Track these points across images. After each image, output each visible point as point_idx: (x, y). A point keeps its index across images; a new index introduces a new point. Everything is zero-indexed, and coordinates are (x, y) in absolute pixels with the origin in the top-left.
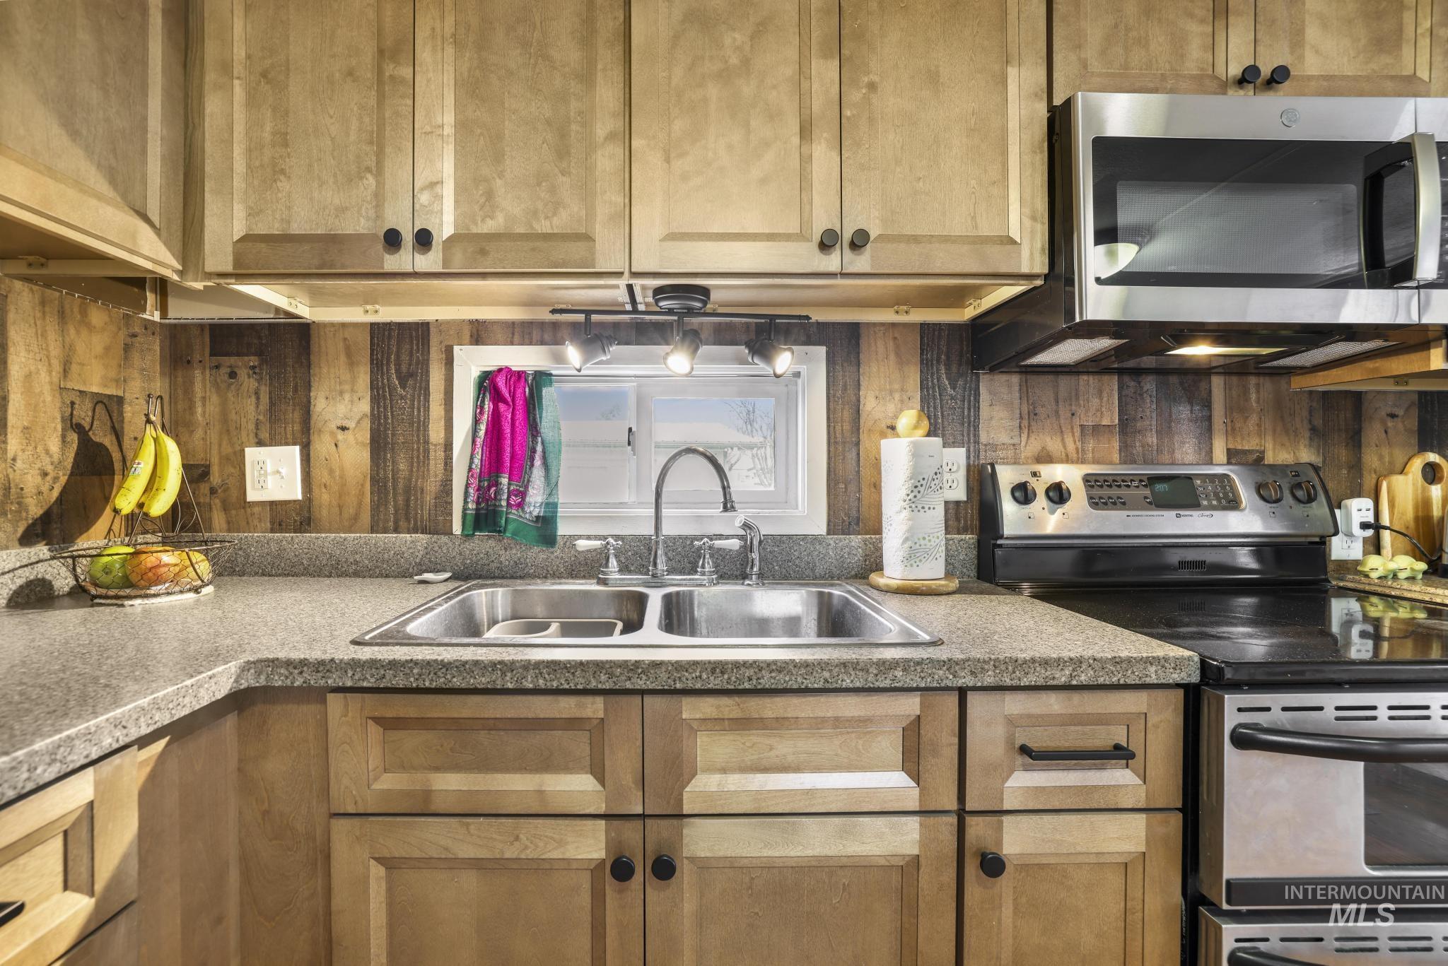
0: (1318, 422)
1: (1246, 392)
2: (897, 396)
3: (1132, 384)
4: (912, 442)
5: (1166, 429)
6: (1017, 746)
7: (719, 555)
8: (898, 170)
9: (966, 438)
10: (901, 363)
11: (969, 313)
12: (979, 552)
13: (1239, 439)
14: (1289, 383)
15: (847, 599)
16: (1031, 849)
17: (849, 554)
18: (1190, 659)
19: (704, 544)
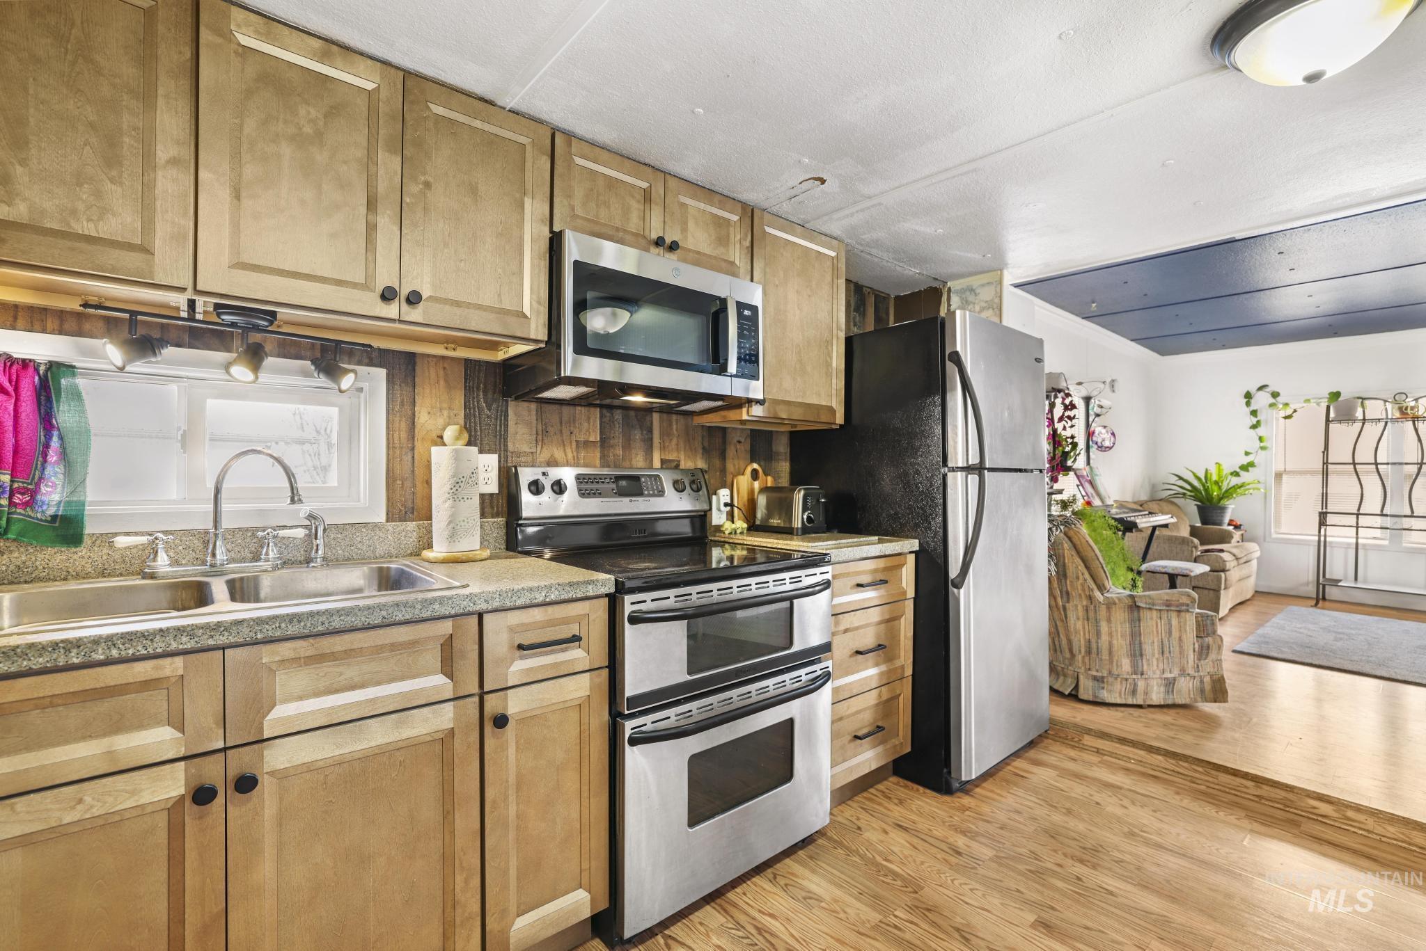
0: (706, 444)
1: (670, 425)
2: (446, 413)
3: (608, 414)
4: (454, 450)
5: (627, 446)
6: (516, 645)
7: (282, 543)
8: (446, 251)
9: (498, 447)
10: (449, 387)
11: (501, 356)
12: (507, 530)
13: (667, 453)
14: (692, 420)
15: (402, 570)
16: (525, 708)
17: (405, 537)
18: (609, 579)
19: (268, 534)
